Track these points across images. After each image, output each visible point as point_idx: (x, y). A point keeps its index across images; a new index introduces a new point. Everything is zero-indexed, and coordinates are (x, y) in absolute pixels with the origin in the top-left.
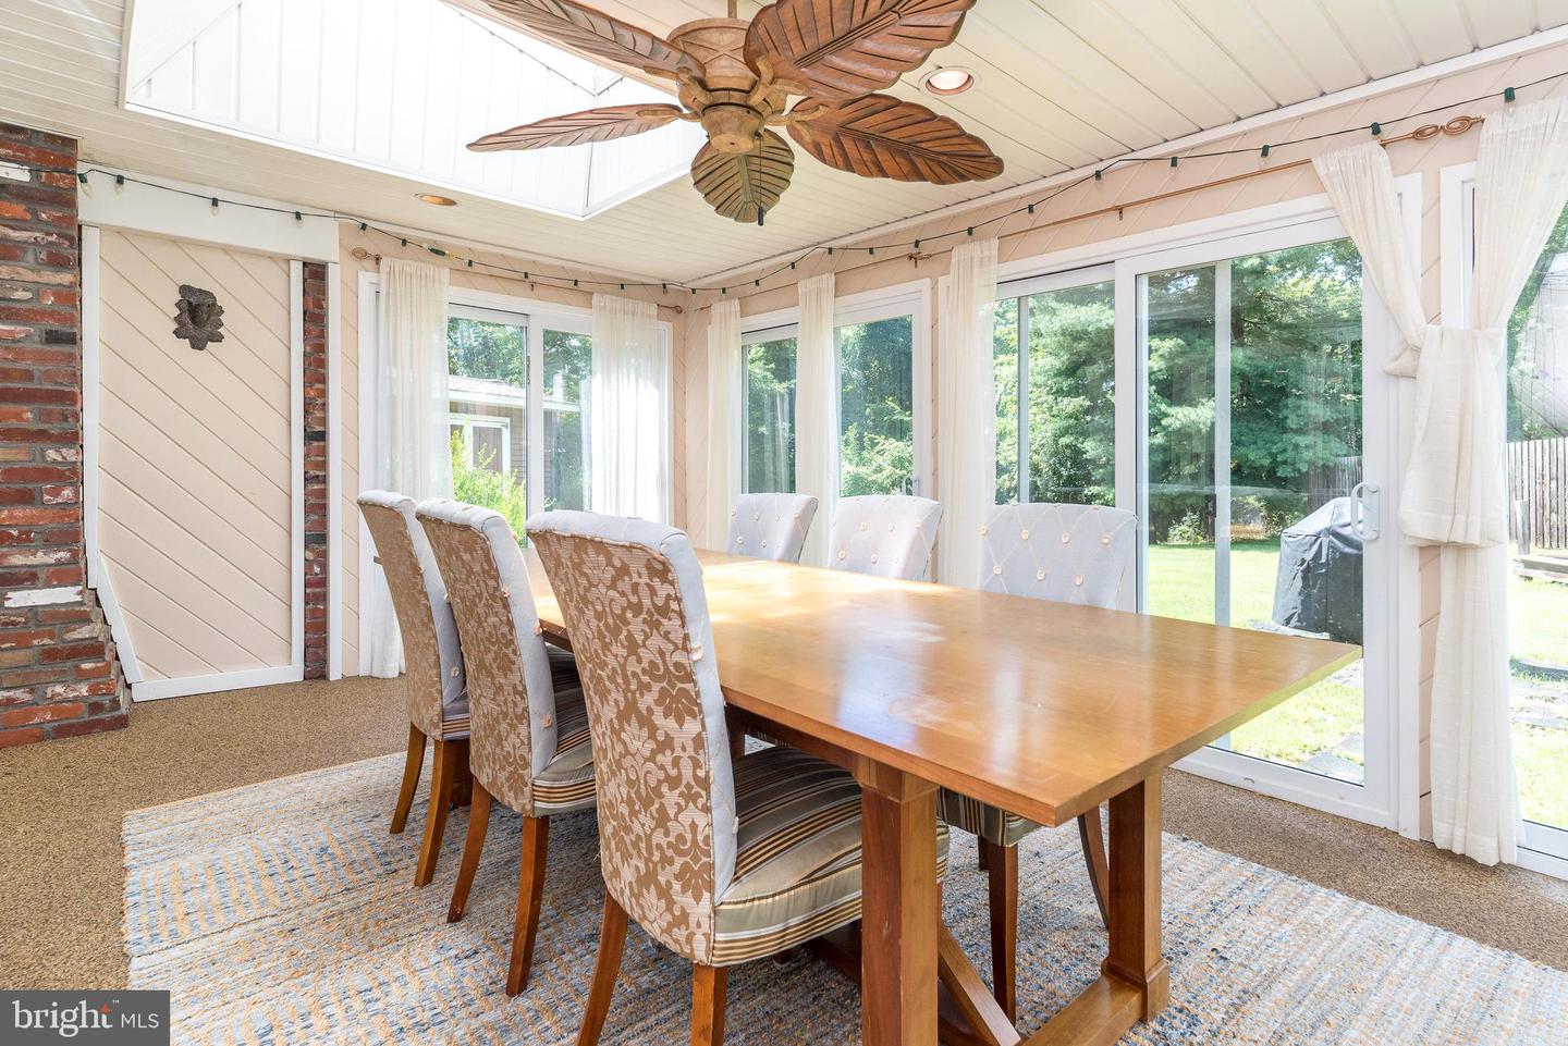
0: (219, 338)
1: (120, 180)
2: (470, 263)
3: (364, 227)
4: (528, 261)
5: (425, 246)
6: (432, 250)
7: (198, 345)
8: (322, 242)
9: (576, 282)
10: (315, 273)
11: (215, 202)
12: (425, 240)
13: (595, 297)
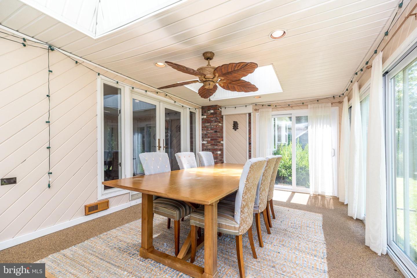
0: (238, 129)
1: (225, 108)
2: (276, 106)
3: (256, 105)
4: (291, 102)
5: (267, 105)
6: (268, 106)
7: (235, 130)
8: (250, 109)
9: (303, 103)
10: (250, 115)
11: (235, 108)
12: (266, 104)
13: (309, 105)
